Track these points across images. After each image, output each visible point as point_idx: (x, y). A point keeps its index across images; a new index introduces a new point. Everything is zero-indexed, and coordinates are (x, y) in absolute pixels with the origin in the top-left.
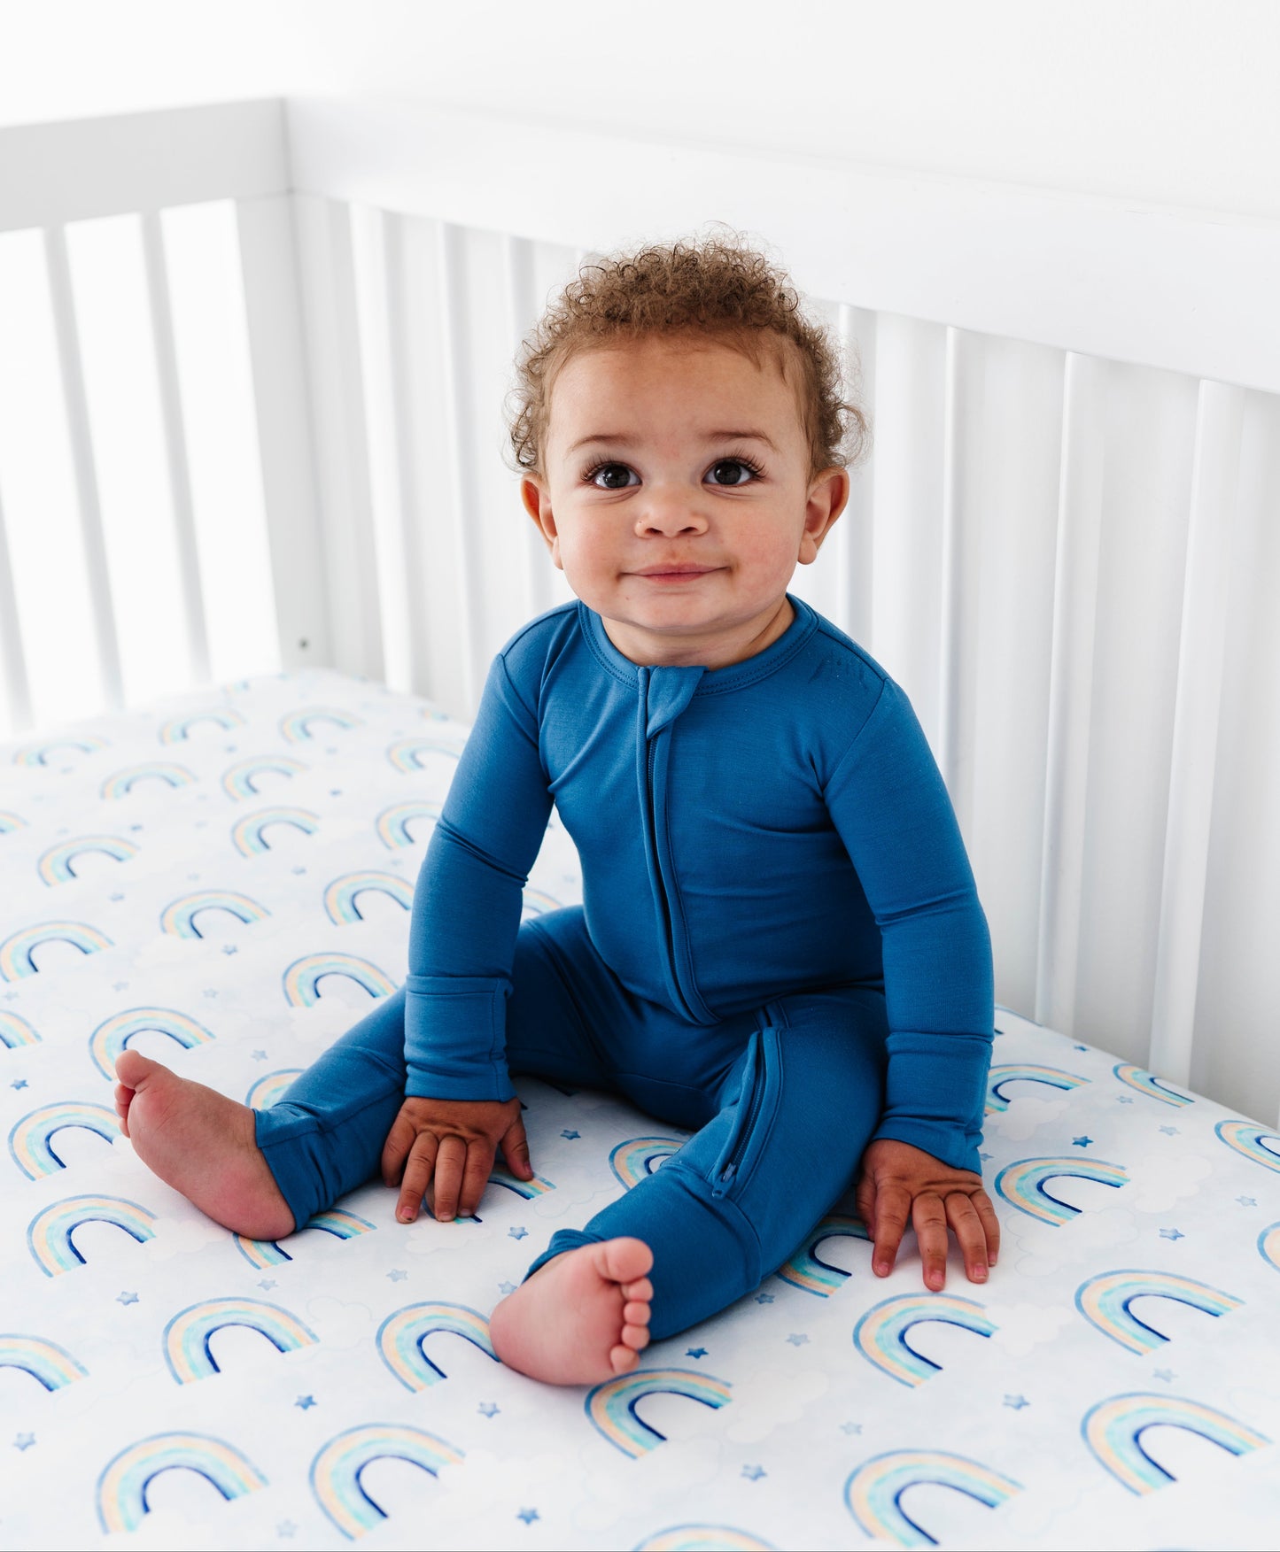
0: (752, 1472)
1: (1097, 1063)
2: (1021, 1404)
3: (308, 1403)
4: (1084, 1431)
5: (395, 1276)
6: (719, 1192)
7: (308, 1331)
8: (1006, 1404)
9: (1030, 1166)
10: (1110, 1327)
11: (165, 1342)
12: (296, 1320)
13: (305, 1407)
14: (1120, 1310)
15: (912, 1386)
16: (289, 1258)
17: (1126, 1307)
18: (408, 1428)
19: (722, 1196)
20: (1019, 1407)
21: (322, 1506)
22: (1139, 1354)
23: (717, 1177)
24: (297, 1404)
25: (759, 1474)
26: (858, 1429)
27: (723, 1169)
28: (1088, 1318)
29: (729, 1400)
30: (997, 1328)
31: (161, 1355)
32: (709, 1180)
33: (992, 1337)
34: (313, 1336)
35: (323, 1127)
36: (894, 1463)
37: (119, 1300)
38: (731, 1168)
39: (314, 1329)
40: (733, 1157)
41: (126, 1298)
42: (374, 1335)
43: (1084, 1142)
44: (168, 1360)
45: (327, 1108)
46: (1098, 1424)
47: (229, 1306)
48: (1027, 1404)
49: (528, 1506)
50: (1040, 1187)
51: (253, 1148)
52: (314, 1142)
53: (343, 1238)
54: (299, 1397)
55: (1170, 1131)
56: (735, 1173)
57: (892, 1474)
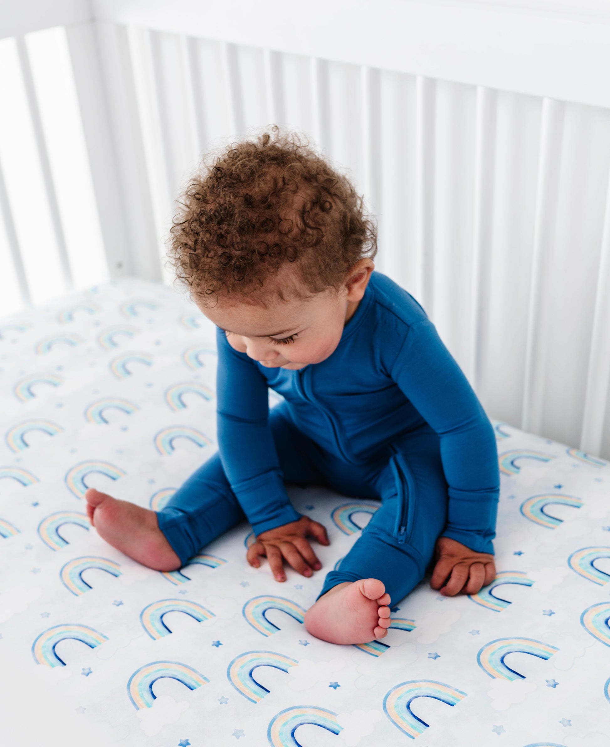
0: (433, 656)
1: (557, 449)
2: (551, 614)
3: (218, 644)
4: (582, 622)
5: (244, 584)
6: (401, 541)
7: (209, 611)
8: (544, 614)
9: (535, 500)
10: (586, 574)
11: (142, 621)
12: (202, 607)
13: (217, 646)
14: (589, 566)
15: (499, 611)
16: (189, 579)
17: (592, 564)
18: (269, 652)
19: (403, 543)
20: (550, 615)
21: (237, 689)
22: (602, 585)
23: (398, 534)
24: (213, 645)
25: (436, 657)
26: (478, 632)
27: (399, 529)
28: (575, 571)
29: (415, 627)
30: (534, 582)
31: (141, 628)
32: (393, 536)
33: (533, 586)
34: (212, 614)
35: (190, 518)
36: (498, 645)
37: (114, 604)
38: (403, 529)
39: (212, 610)
40: (403, 522)
41: (117, 603)
42: (241, 612)
43: (559, 487)
44: (146, 629)
45: (190, 509)
46: (588, 618)
47: (167, 603)
48: (554, 613)
49: (334, 681)
50: (542, 510)
51: (158, 530)
52: (186, 526)
53: (213, 567)
54: (213, 642)
55: (599, 480)
56: (405, 530)
57: (498, 650)
